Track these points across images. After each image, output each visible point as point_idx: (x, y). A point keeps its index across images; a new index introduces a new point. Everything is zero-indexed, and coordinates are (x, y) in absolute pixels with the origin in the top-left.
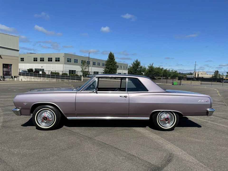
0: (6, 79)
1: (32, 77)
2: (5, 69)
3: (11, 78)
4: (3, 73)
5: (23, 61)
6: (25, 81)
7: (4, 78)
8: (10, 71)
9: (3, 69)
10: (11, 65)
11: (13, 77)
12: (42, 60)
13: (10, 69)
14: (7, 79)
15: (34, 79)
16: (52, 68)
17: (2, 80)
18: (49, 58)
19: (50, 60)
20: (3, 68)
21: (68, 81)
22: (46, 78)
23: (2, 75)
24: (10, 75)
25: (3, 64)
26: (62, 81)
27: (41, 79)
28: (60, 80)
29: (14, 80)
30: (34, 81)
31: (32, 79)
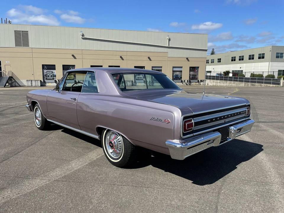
0: (192, 84)
1: (218, 81)
2: (192, 73)
3: (197, 82)
4: (190, 77)
5: (220, 62)
6: (211, 86)
7: (190, 82)
8: (196, 74)
9: (190, 73)
10: (198, 67)
11: (200, 81)
12: (241, 59)
13: (196, 72)
14: (194, 83)
15: (219, 83)
16: (253, 69)
17: (188, 84)
18: (250, 56)
19: (251, 58)
20: (190, 71)
21: (260, 85)
22: (232, 82)
23: (188, 79)
24: (196, 79)
25: (190, 67)
26: (252, 85)
27: (227, 83)
28: (250, 84)
29: (200, 85)
30: (220, 86)
31: (217, 83)
